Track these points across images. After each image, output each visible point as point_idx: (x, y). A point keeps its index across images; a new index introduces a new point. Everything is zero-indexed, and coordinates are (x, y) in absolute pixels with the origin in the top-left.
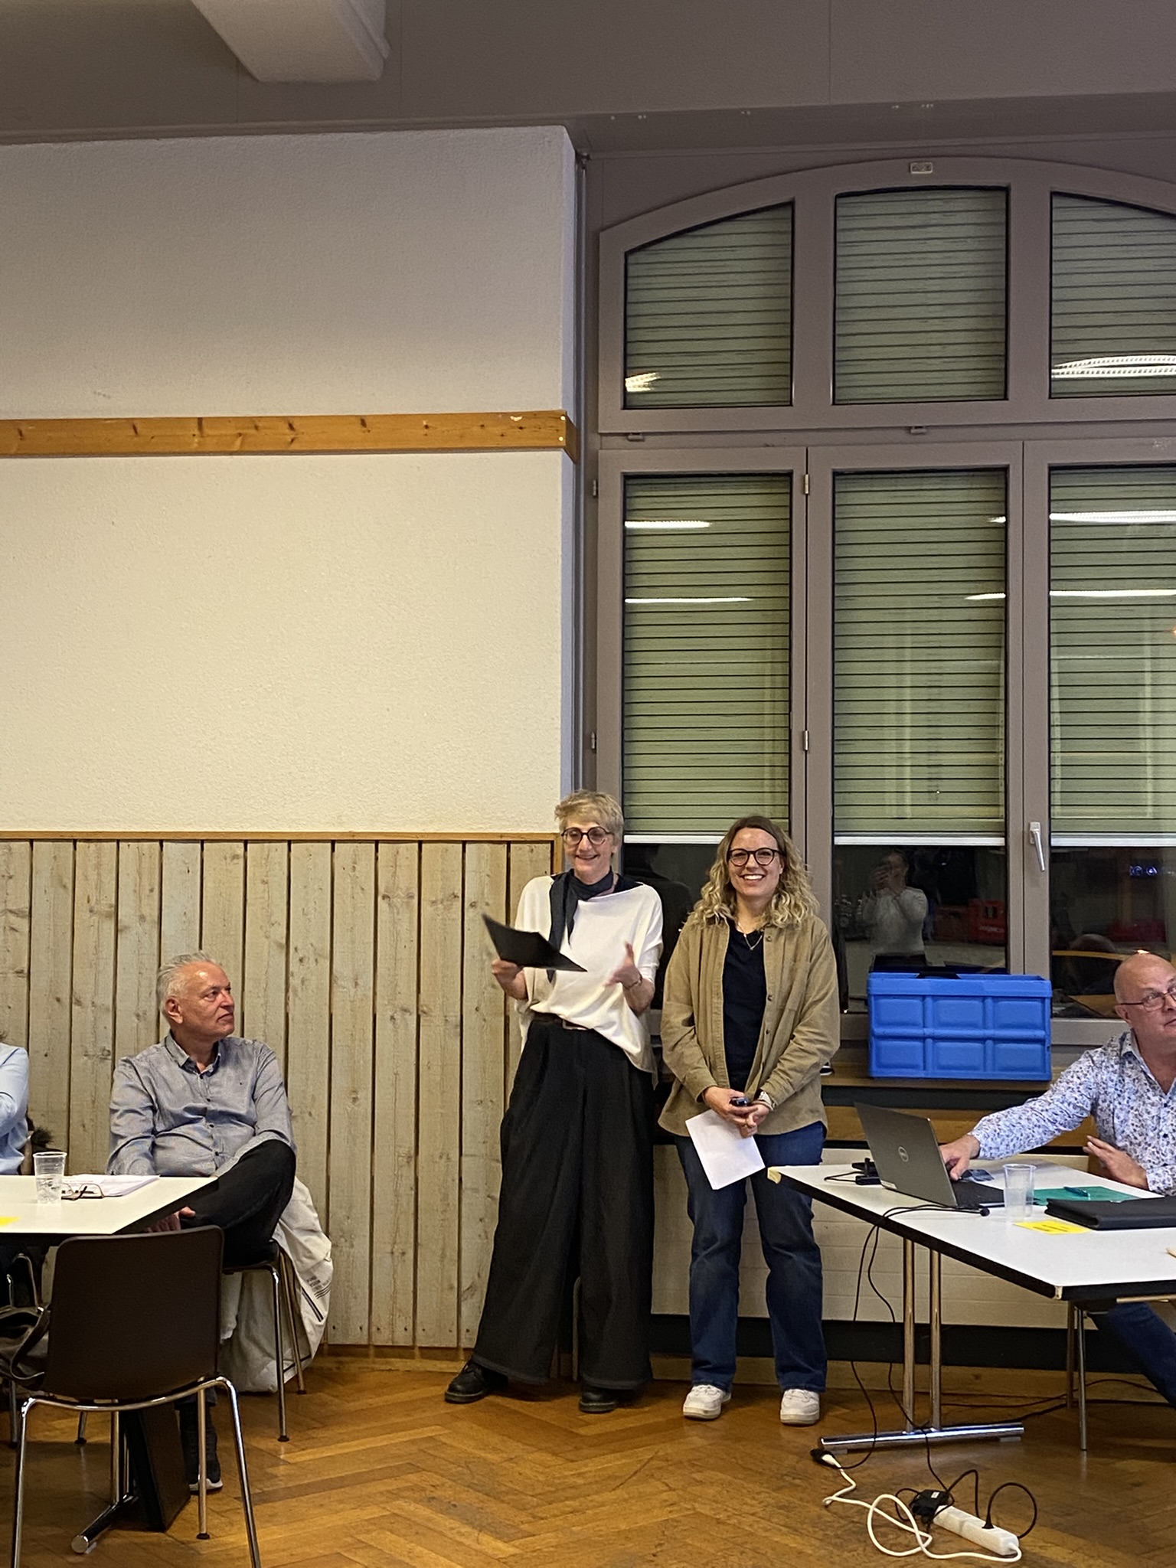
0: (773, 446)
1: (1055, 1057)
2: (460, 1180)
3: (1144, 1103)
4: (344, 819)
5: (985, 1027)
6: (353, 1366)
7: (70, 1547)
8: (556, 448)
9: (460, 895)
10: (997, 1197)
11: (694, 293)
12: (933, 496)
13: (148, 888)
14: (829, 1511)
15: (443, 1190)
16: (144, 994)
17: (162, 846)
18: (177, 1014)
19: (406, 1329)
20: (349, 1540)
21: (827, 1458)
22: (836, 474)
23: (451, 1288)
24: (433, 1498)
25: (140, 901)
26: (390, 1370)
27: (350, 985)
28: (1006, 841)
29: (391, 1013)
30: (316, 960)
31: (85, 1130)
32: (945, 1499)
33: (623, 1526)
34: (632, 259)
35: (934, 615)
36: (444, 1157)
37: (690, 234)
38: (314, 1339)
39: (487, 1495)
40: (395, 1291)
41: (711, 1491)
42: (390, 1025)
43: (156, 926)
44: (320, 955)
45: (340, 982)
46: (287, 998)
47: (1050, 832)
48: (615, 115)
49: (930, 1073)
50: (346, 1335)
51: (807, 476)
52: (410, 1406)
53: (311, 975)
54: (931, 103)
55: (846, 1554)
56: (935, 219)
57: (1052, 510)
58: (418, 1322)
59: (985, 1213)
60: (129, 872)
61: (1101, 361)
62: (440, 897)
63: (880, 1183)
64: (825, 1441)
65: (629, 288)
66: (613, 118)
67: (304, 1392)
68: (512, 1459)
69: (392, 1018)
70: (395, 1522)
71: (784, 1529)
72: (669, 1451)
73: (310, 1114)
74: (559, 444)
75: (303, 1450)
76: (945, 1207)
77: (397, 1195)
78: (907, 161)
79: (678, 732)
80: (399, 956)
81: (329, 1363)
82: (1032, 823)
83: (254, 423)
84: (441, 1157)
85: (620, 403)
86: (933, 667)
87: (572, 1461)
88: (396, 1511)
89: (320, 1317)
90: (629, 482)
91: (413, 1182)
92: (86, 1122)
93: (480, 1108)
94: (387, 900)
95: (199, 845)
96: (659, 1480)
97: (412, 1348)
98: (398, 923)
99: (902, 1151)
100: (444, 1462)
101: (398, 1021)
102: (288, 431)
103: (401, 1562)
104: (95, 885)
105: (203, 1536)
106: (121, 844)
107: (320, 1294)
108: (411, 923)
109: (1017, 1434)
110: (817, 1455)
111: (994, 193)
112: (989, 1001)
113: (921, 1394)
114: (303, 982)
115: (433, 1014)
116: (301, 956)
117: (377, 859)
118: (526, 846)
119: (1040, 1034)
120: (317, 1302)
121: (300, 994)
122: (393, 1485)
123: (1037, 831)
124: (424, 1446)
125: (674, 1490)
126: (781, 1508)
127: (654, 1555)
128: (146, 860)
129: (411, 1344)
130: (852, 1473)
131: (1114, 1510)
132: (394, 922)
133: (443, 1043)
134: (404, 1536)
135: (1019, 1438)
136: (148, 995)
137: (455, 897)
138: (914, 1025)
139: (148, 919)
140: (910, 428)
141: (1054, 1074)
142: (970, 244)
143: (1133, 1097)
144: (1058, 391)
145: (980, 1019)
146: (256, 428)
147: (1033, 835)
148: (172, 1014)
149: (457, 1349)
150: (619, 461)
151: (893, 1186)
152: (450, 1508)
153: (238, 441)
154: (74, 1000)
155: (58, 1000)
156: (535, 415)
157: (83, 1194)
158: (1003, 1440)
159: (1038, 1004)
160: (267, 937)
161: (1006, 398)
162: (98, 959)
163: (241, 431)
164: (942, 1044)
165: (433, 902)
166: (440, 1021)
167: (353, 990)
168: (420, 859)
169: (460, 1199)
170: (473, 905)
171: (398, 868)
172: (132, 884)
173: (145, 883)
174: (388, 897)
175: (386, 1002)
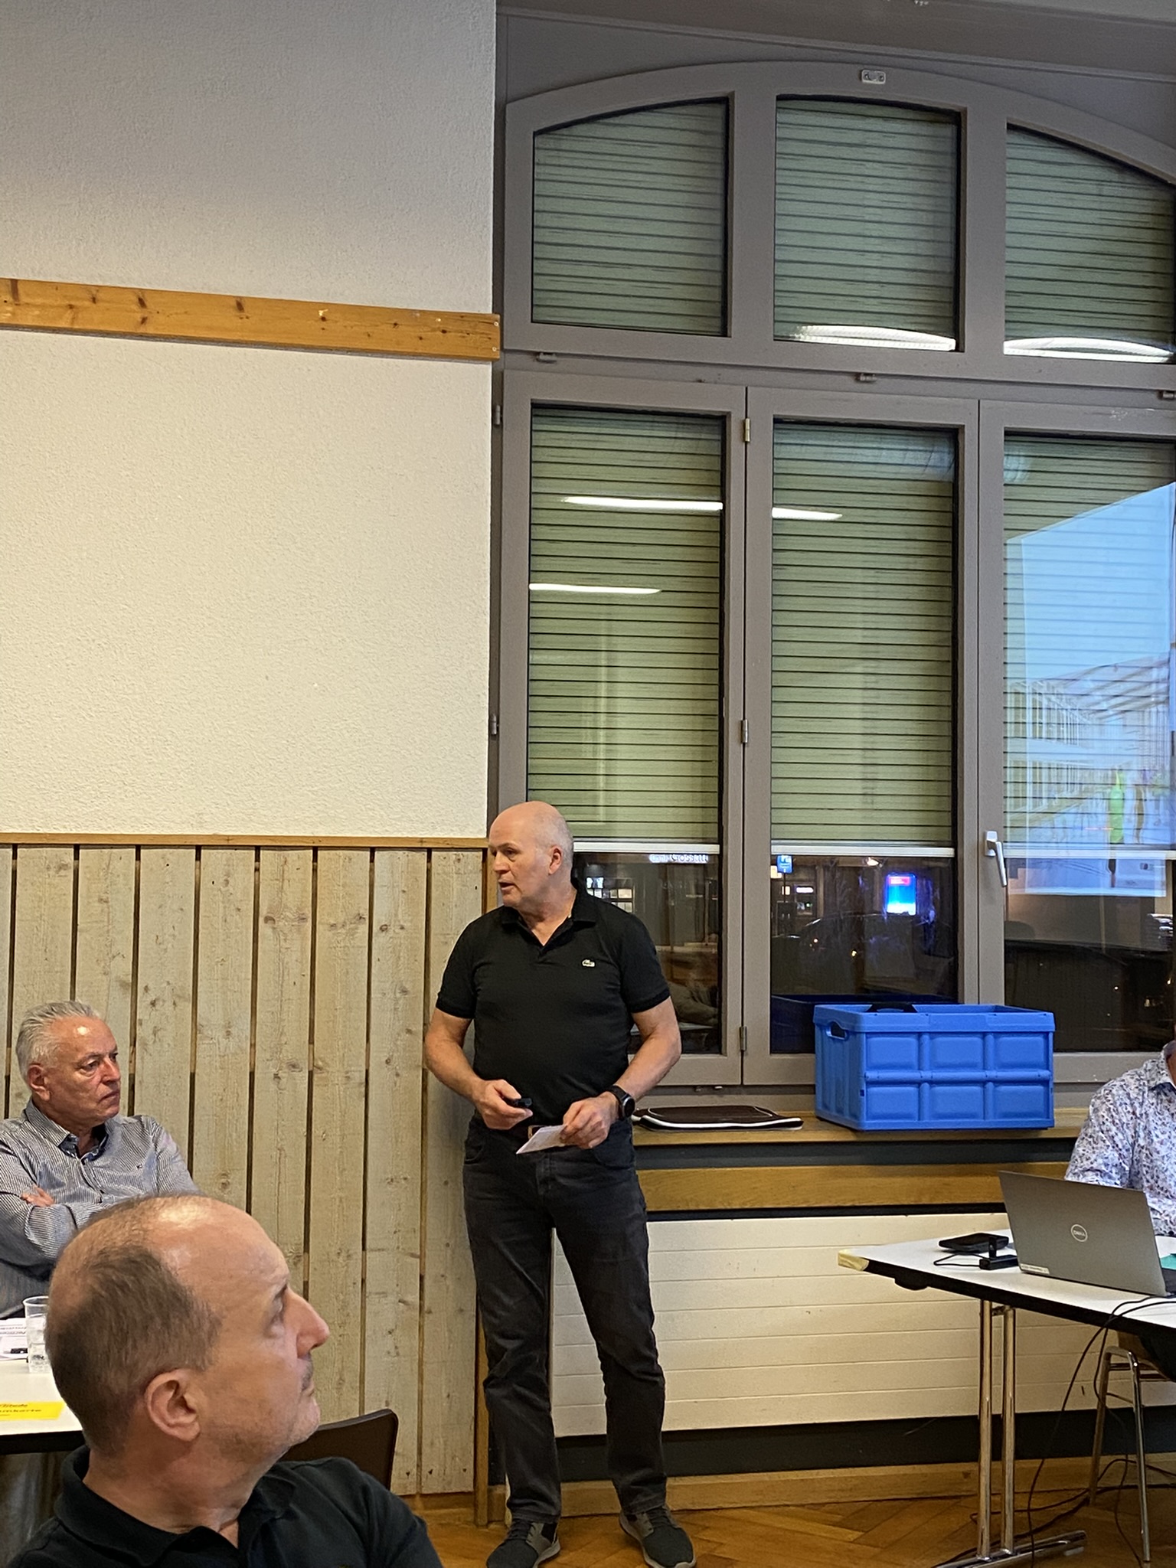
0: (706, 382)
2: (363, 1281)
4: (205, 817)
5: (984, 1069)
8: (486, 360)
9: (367, 917)
15: (341, 1295)
18: (43, 1088)
22: (777, 421)
27: (219, 1034)
29: (274, 1071)
30: (174, 1004)
34: (539, 140)
36: (343, 1254)
37: (603, 121)
42: (273, 1086)
44: (179, 997)
45: (207, 1032)
47: (1003, 841)
49: (929, 1122)
51: (748, 420)
53: (166, 1023)
62: (342, 916)
65: (537, 177)
69: (276, 1076)
74: (492, 357)
78: (860, 67)
80: (286, 996)
82: (989, 833)
83: (93, 294)
84: (340, 1254)
90: (537, 412)
93: (389, 1188)
94: (269, 924)
95: (10, 851)
98: (285, 952)
101: (284, 1080)
102: (137, 308)
108: (303, 952)
112: (990, 1037)
114: (155, 1032)
115: (330, 1070)
116: (153, 997)
118: (452, 855)
119: (1044, 1073)
121: (151, 1047)
123: (996, 842)
132: (280, 952)
133: (343, 1106)
137: (360, 918)
138: (906, 1067)
140: (857, 376)
145: (979, 1059)
146: (94, 300)
148: (38, 1087)
150: (526, 385)
153: (67, 316)
156: (461, 317)
159: (1040, 1039)
160: (106, 973)
163: (73, 303)
164: (939, 1089)
165: (332, 926)
166: (340, 1078)
167: (224, 1041)
168: (315, 870)
169: (363, 1308)
170: (384, 929)
171: (286, 882)
174: (272, 919)
175: (267, 1056)
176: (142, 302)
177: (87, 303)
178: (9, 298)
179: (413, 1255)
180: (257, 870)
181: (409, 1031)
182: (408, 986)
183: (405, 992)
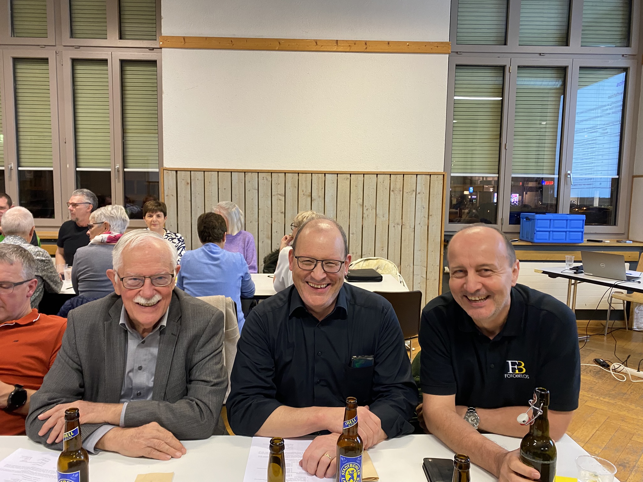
0: (500, 57)
2: (413, 272)
4: (378, 167)
5: (566, 228)
9: (415, 190)
13: (321, 188)
15: (408, 275)
17: (325, 175)
22: (519, 67)
25: (318, 191)
27: (382, 217)
28: (559, 176)
30: (372, 210)
36: (409, 266)
42: (393, 228)
43: (324, 199)
44: (373, 208)
45: (379, 216)
46: (363, 220)
49: (551, 241)
51: (511, 67)
53: (370, 214)
60: (315, 182)
62: (409, 191)
65: (459, 7)
69: (394, 226)
73: (369, 254)
74: (449, 53)
80: (396, 208)
82: (568, 171)
85: (456, 43)
90: (456, 67)
93: (420, 252)
95: (336, 175)
98: (396, 198)
99: (602, 264)
101: (396, 227)
104: (305, 187)
106: (313, 174)
108: (400, 198)
114: (367, 216)
115: (406, 225)
116: (367, 208)
118: (436, 176)
119: (582, 230)
121: (367, 219)
128: (320, 179)
133: (409, 234)
138: (547, 228)
139: (321, 197)
140: (540, 54)
144: (583, 45)
145: (565, 226)
146: (355, 44)
147: (569, 174)
150: (455, 60)
153: (349, 48)
156: (442, 43)
159: (581, 222)
160: (357, 203)
161: (568, 45)
163: (350, 45)
164: (554, 233)
166: (408, 227)
168: (403, 179)
169: (413, 278)
170: (419, 193)
171: (397, 182)
172: (316, 187)
173: (320, 186)
174: (394, 191)
175: (392, 222)
176: (366, 44)
177: (353, 45)
178: (336, 45)
179: (425, 267)
180: (390, 179)
181: (425, 217)
182: (424, 206)
183: (424, 208)
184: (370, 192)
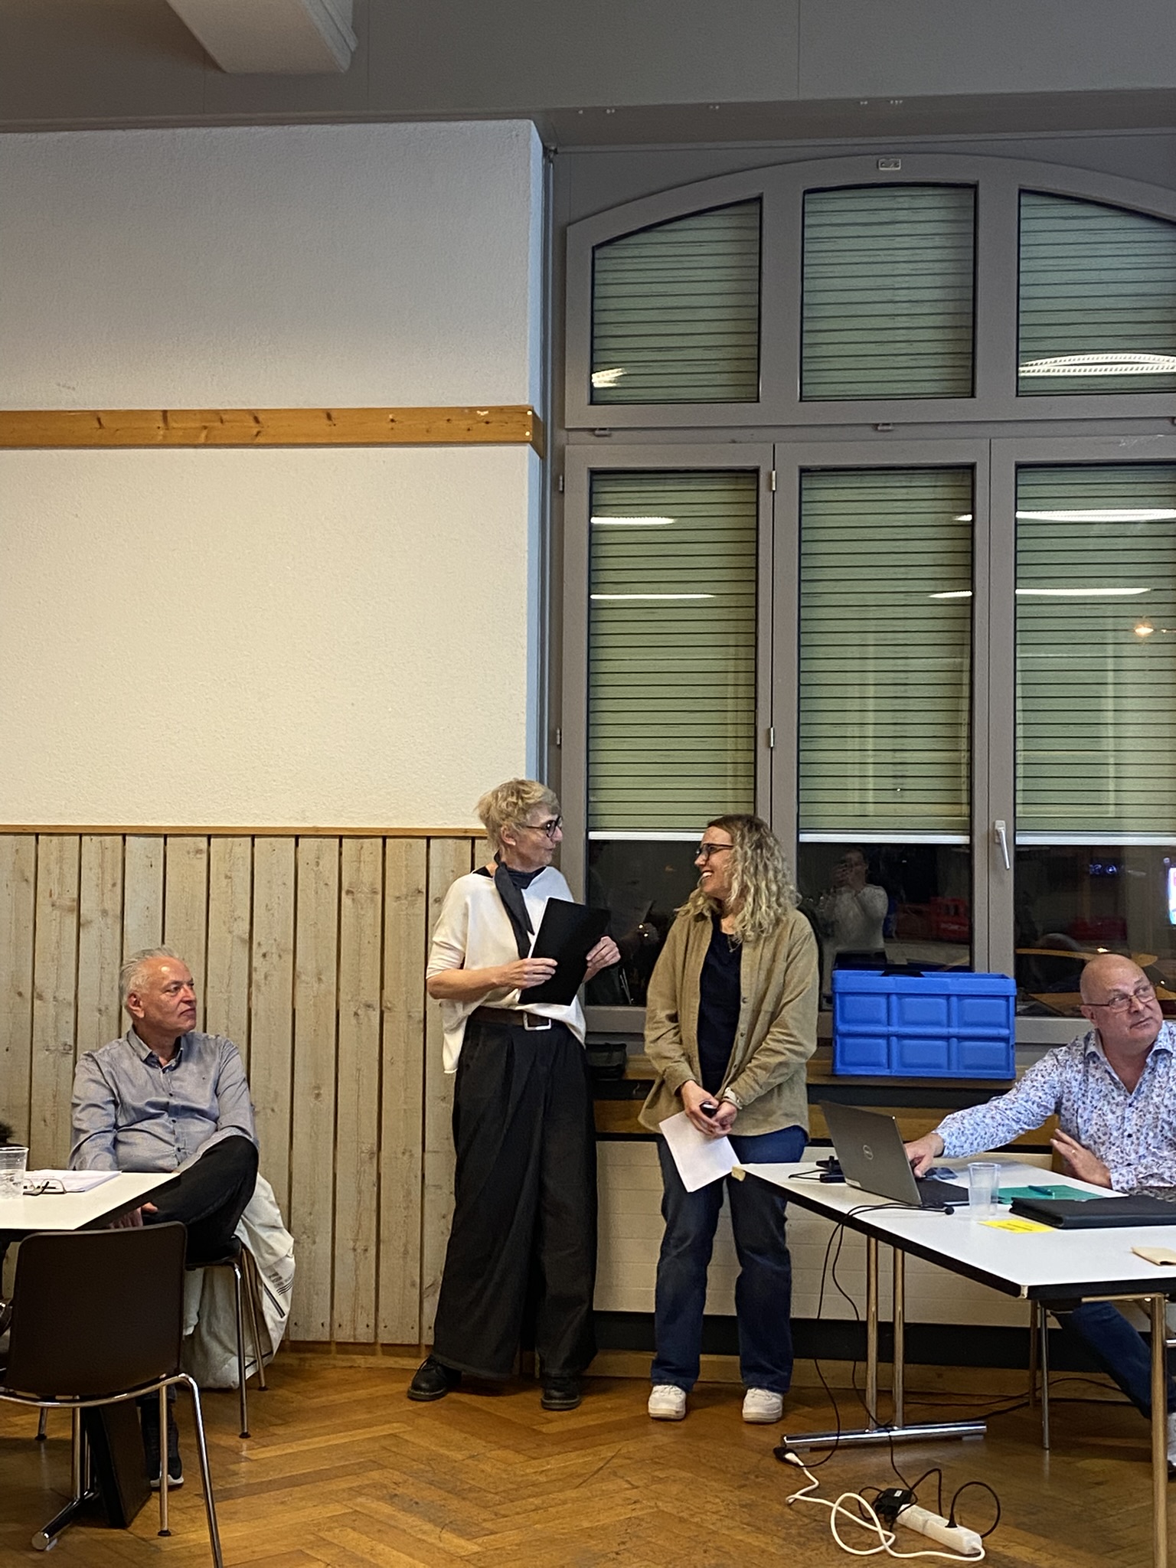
0: (741, 442)
1: (1019, 1055)
2: (423, 1176)
3: (1109, 1102)
4: (308, 814)
5: (949, 1026)
6: (315, 1362)
7: (31, 1544)
8: (523, 442)
9: (424, 891)
10: (962, 1196)
11: (661, 288)
12: (901, 494)
13: (110, 882)
14: (791, 1509)
15: (406, 1187)
16: (106, 989)
17: (124, 840)
18: (138, 1008)
19: (368, 1326)
20: (311, 1537)
21: (790, 1456)
22: (803, 471)
23: (413, 1285)
24: (396, 1495)
25: (103, 895)
26: (351, 1367)
27: (313, 980)
28: (971, 840)
29: (354, 1009)
30: (280, 956)
31: (46, 1125)
32: (908, 1498)
33: (586, 1524)
34: (598, 254)
35: (900, 612)
36: (408, 1154)
37: (659, 229)
38: (276, 1336)
39: (449, 1492)
40: (357, 1288)
41: (674, 1489)
42: (353, 1021)
43: (119, 920)
44: (283, 951)
45: (303, 977)
46: (250, 993)
47: (1015, 830)
48: (584, 109)
49: (896, 1070)
50: (308, 1331)
51: (774, 473)
52: (370, 1404)
53: (274, 972)
54: (898, 99)
55: (808, 1553)
56: (902, 215)
57: (1019, 508)
58: (380, 1320)
59: (950, 1211)
60: (91, 866)
61: (1067, 360)
62: (404, 890)
63: (844, 1182)
64: (787, 1439)
65: (596, 282)
66: (581, 112)
67: (265, 1389)
68: (474, 1456)
69: (356, 1014)
70: (356, 1519)
71: (749, 1528)
72: (631, 1449)
73: (273, 1110)
74: (527, 439)
75: (264, 1446)
76: (909, 1205)
77: (360, 1192)
78: (877, 156)
79: (644, 728)
80: (363, 951)
81: (291, 1360)
82: (998, 822)
83: (219, 415)
84: (404, 1154)
85: (587, 399)
86: (900, 664)
87: (534, 1459)
88: (358, 1509)
89: (282, 1314)
90: (595, 477)
91: (375, 1178)
92: (48, 1117)
94: (350, 896)
95: (162, 840)
96: (623, 1478)
97: (375, 1343)
98: (361, 918)
99: (866, 1149)
100: (407, 1460)
101: (362, 1017)
102: (253, 423)
103: (362, 1560)
104: (56, 881)
105: (164, 1533)
106: (84, 838)
107: (282, 1291)
108: (375, 918)
109: (978, 1433)
110: (780, 1453)
111: (960, 191)
112: (954, 1000)
113: (885, 1394)
114: (266, 978)
115: (397, 1010)
116: (264, 951)
117: (340, 854)
119: (1004, 1032)
120: (279, 1298)
121: (263, 989)
122: (356, 1483)
123: (1003, 830)
124: (385, 1443)
125: (637, 1487)
126: (742, 1506)
127: (617, 1554)
128: (108, 853)
129: (372, 1341)
130: (816, 1471)
131: (1077, 1509)
132: (358, 917)
133: (407, 1039)
134: (366, 1534)
135: (981, 1437)
136: (109, 989)
137: (419, 892)
138: (878, 1022)
139: (111, 913)
140: (877, 425)
141: (1017, 1073)
142: (938, 241)
143: (1097, 1097)
144: (1024, 389)
145: (944, 1018)
146: (222, 422)
147: (998, 834)
148: (134, 1008)
149: (419, 1346)
150: (584, 456)
151: (858, 1185)
152: (412, 1506)
153: (203, 434)
154: (36, 995)
155: (20, 994)
156: (501, 410)
157: (45, 1189)
158: (965, 1439)
159: (1002, 1002)
160: (230, 932)
161: (973, 396)
162: (60, 953)
163: (207, 424)
164: (907, 1042)
165: (398, 898)
166: (403, 1017)
167: (316, 985)
168: (384, 854)
171: (362, 863)
172: (94, 878)
173: (108, 877)
174: (352, 892)
175: (349, 998)
176: (257, 420)
177: (218, 424)
178: (161, 425)
184: (274, 895)
